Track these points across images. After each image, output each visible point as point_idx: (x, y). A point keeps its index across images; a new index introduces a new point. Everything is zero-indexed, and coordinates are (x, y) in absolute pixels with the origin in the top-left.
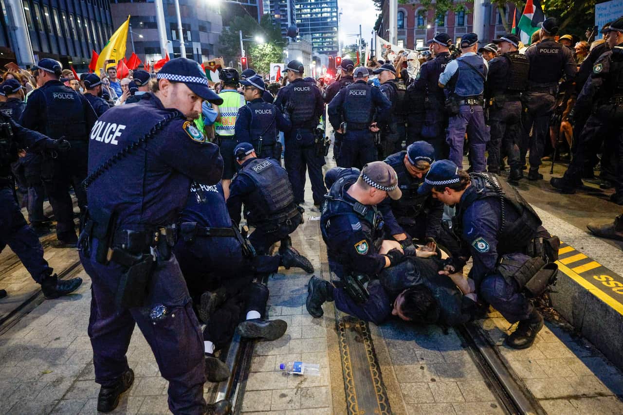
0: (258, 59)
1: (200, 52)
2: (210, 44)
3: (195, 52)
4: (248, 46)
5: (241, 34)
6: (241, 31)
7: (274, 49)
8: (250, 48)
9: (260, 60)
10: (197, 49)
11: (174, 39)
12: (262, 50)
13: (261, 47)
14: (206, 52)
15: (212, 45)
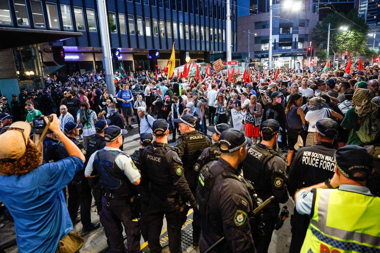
0: (342, 42)
1: (297, 40)
2: (306, 35)
3: (294, 40)
4: (334, 33)
5: (329, 26)
6: (330, 24)
7: (355, 34)
8: (336, 35)
9: (344, 43)
10: (296, 38)
11: (280, 33)
12: (346, 36)
13: (344, 33)
14: (301, 40)
15: (307, 35)
